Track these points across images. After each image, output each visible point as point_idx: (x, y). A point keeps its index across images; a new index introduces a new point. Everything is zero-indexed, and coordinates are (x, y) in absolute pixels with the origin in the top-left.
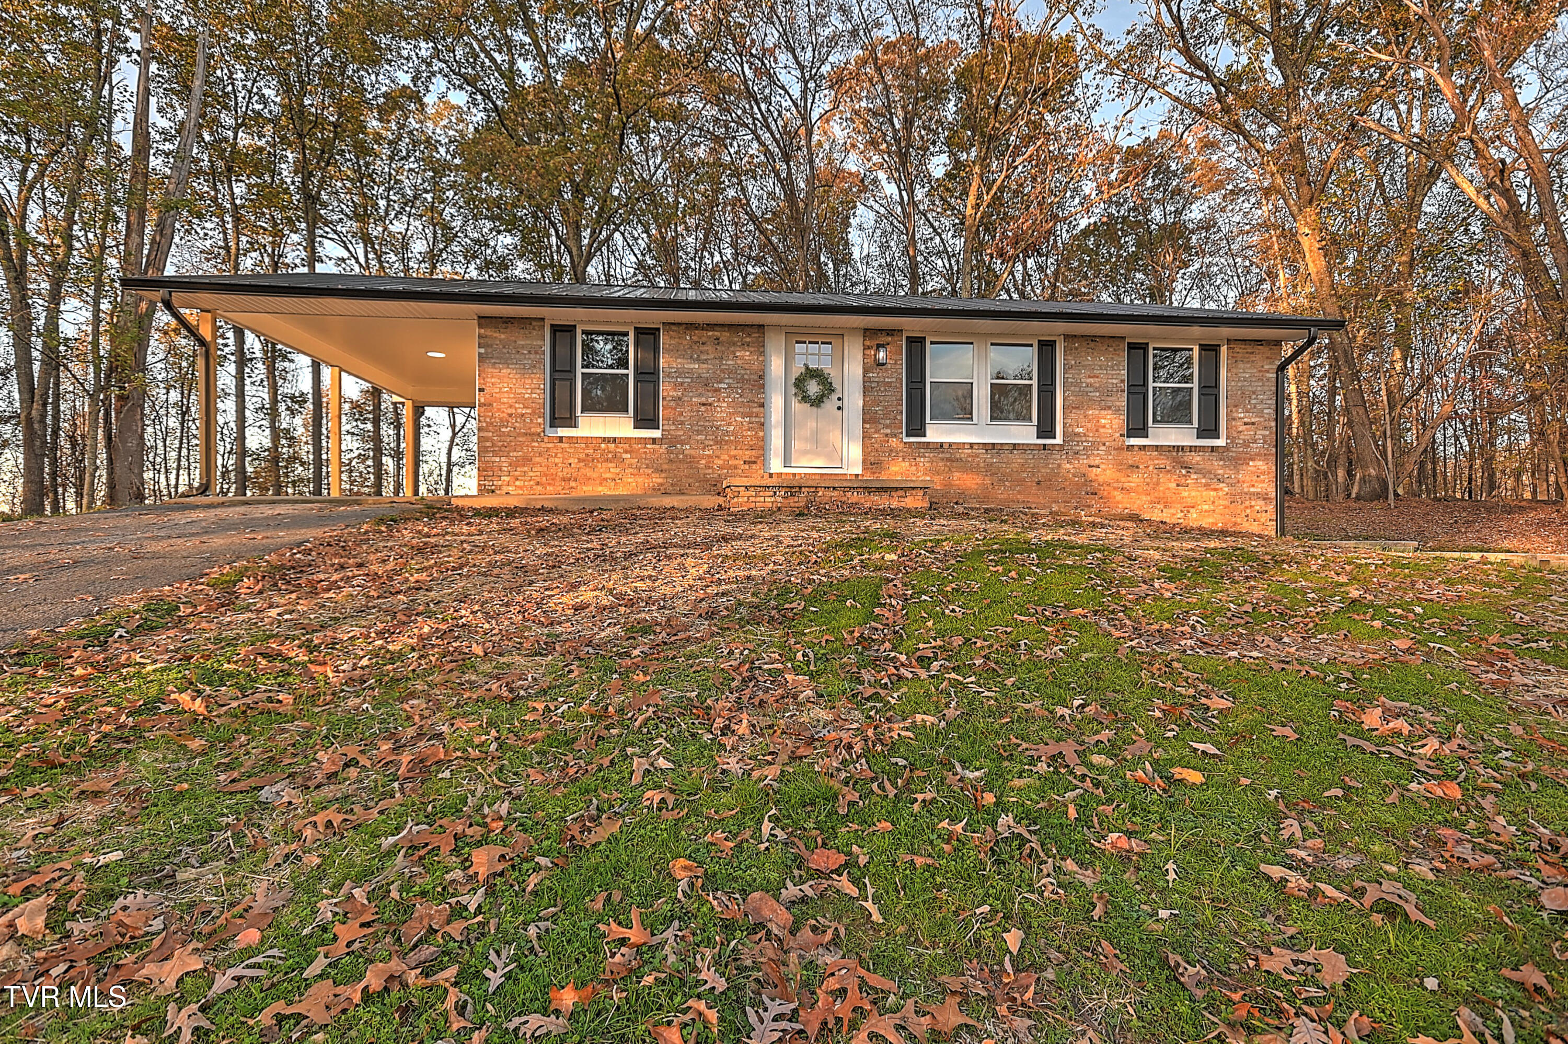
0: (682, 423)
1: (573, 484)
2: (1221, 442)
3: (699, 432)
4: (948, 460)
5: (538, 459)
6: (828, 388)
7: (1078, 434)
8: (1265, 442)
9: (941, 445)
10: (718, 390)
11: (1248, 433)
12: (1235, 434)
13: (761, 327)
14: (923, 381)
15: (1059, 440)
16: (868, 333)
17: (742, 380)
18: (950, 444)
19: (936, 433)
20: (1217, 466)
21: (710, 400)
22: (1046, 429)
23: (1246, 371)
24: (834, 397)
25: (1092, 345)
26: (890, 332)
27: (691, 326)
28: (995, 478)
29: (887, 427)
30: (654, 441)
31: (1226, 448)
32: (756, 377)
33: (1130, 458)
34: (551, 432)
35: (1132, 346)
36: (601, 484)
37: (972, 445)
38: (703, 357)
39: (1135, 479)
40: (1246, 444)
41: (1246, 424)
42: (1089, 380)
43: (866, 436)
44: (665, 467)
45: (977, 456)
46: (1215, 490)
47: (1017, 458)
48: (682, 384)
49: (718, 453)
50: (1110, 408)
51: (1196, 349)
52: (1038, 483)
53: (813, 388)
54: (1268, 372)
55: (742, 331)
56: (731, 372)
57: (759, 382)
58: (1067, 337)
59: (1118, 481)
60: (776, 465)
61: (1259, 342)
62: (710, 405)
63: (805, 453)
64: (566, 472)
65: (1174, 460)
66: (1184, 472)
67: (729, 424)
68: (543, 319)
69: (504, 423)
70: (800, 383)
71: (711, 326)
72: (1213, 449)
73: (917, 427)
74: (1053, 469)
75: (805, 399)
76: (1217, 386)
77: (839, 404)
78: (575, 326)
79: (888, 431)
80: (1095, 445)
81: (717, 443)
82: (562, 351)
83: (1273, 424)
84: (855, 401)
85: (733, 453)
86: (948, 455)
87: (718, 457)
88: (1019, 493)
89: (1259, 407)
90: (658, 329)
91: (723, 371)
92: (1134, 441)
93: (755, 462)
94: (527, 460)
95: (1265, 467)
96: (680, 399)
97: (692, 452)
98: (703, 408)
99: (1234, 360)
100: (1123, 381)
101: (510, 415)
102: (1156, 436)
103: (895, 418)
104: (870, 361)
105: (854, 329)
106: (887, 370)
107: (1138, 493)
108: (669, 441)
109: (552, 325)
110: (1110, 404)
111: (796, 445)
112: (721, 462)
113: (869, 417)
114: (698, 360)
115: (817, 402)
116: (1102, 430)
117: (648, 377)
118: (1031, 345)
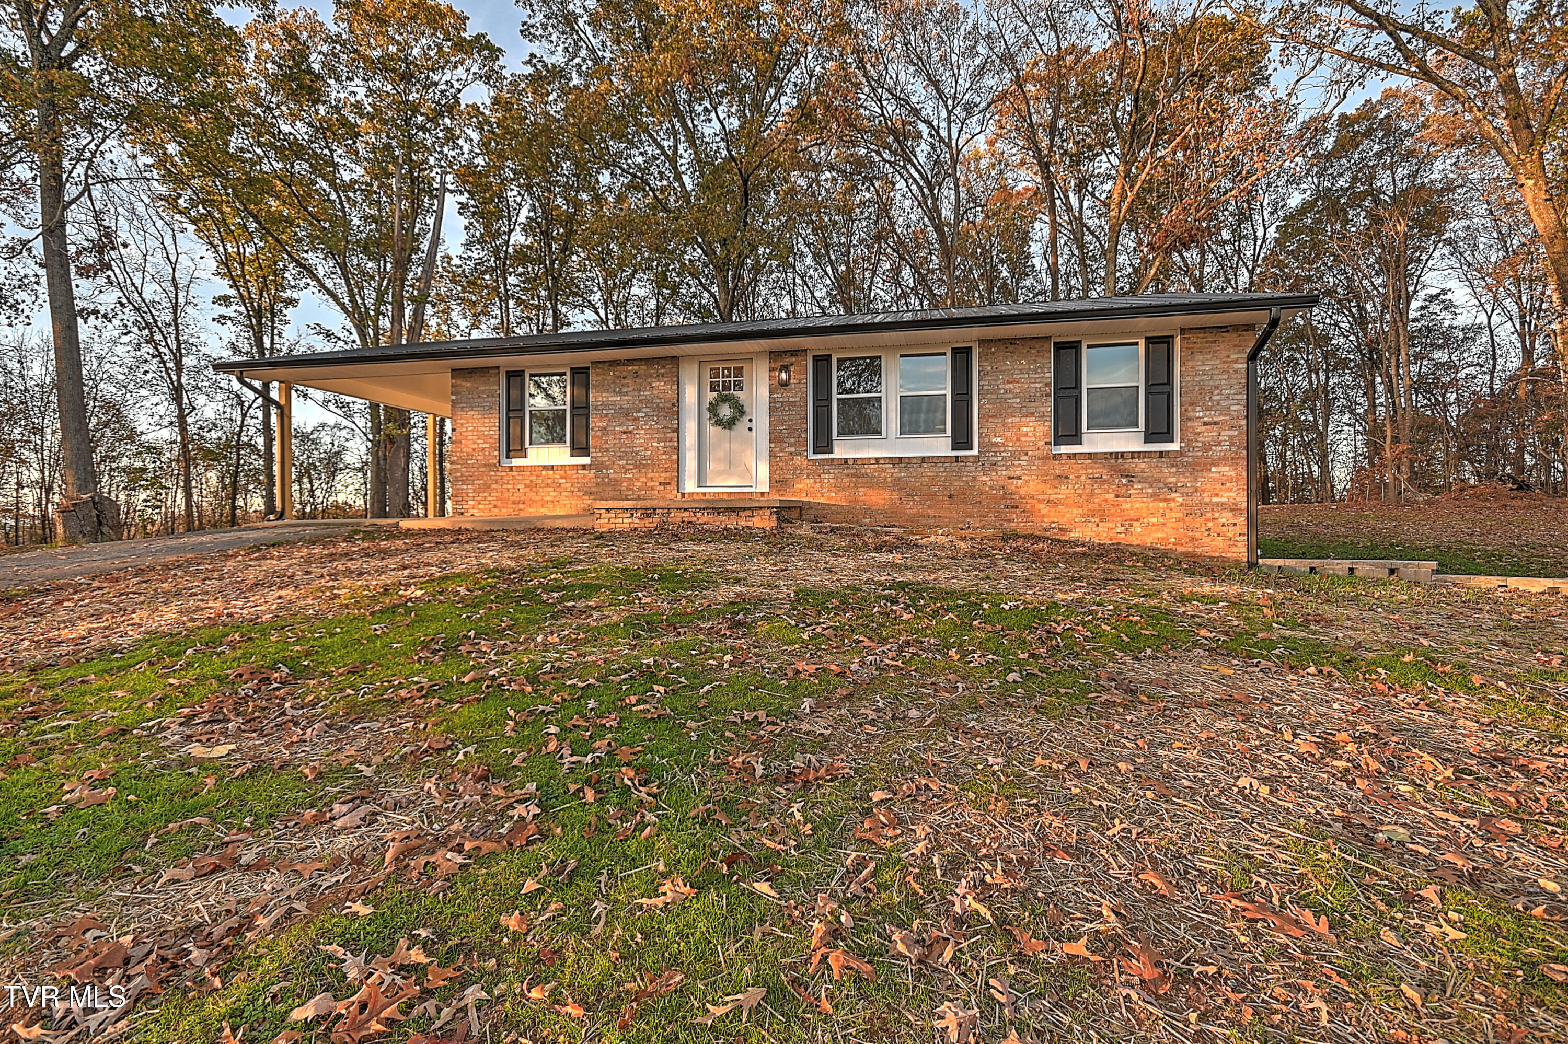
0: (607, 450)
1: (521, 506)
2: (1174, 447)
3: (621, 458)
4: (853, 475)
5: (494, 486)
6: (740, 410)
7: (996, 445)
8: (1232, 444)
9: (846, 460)
10: (637, 419)
11: (1209, 435)
12: (1191, 437)
13: (675, 359)
14: (829, 398)
15: (975, 452)
16: (774, 355)
17: (658, 409)
18: (855, 460)
19: (843, 449)
20: (1169, 474)
21: (631, 428)
22: (961, 440)
23: (1205, 364)
24: (745, 419)
25: (1011, 348)
26: (795, 353)
27: (614, 363)
28: (903, 493)
29: (791, 445)
30: (584, 467)
31: (1180, 453)
32: (669, 405)
33: (1058, 468)
34: (506, 463)
35: (1059, 346)
36: (542, 506)
37: (877, 460)
38: (624, 390)
39: (1063, 492)
40: (1207, 447)
41: (1205, 424)
42: (1007, 386)
43: (772, 455)
44: (593, 489)
45: (884, 470)
46: (1166, 500)
47: (928, 472)
48: (607, 415)
49: (637, 476)
50: (1032, 414)
51: (1142, 342)
52: (950, 497)
53: (726, 411)
54: (1236, 362)
55: (658, 363)
56: (648, 402)
57: (674, 410)
58: (982, 342)
59: (1043, 493)
60: (690, 486)
61: (1223, 329)
62: (630, 432)
63: (720, 473)
64: (515, 498)
65: (1112, 468)
66: (1124, 481)
67: (646, 449)
68: (498, 367)
69: (470, 456)
70: (713, 408)
71: (630, 362)
72: (1161, 454)
73: (823, 444)
74: (967, 482)
75: (719, 422)
76: (1169, 382)
77: (749, 425)
78: (524, 371)
79: (793, 449)
80: (1015, 456)
81: (636, 467)
82: (514, 393)
83: (1244, 422)
84: (761, 420)
85: (649, 476)
86: (853, 471)
87: (638, 480)
88: (930, 507)
89: (1223, 403)
90: (588, 368)
91: (640, 401)
92: (1064, 449)
93: (669, 484)
94: (487, 487)
95: (1233, 473)
96: (605, 428)
97: (616, 476)
98: (624, 436)
99: (1189, 352)
100: (1048, 385)
101: (474, 450)
102: (1091, 442)
103: (800, 436)
104: (775, 382)
105: (758, 354)
106: (791, 389)
107: (1067, 506)
108: (596, 466)
109: (506, 372)
110: (1033, 410)
111: (712, 466)
112: (639, 484)
113: (775, 438)
114: (620, 393)
115: (730, 424)
116: (1023, 439)
117: (581, 411)
118: (945, 354)
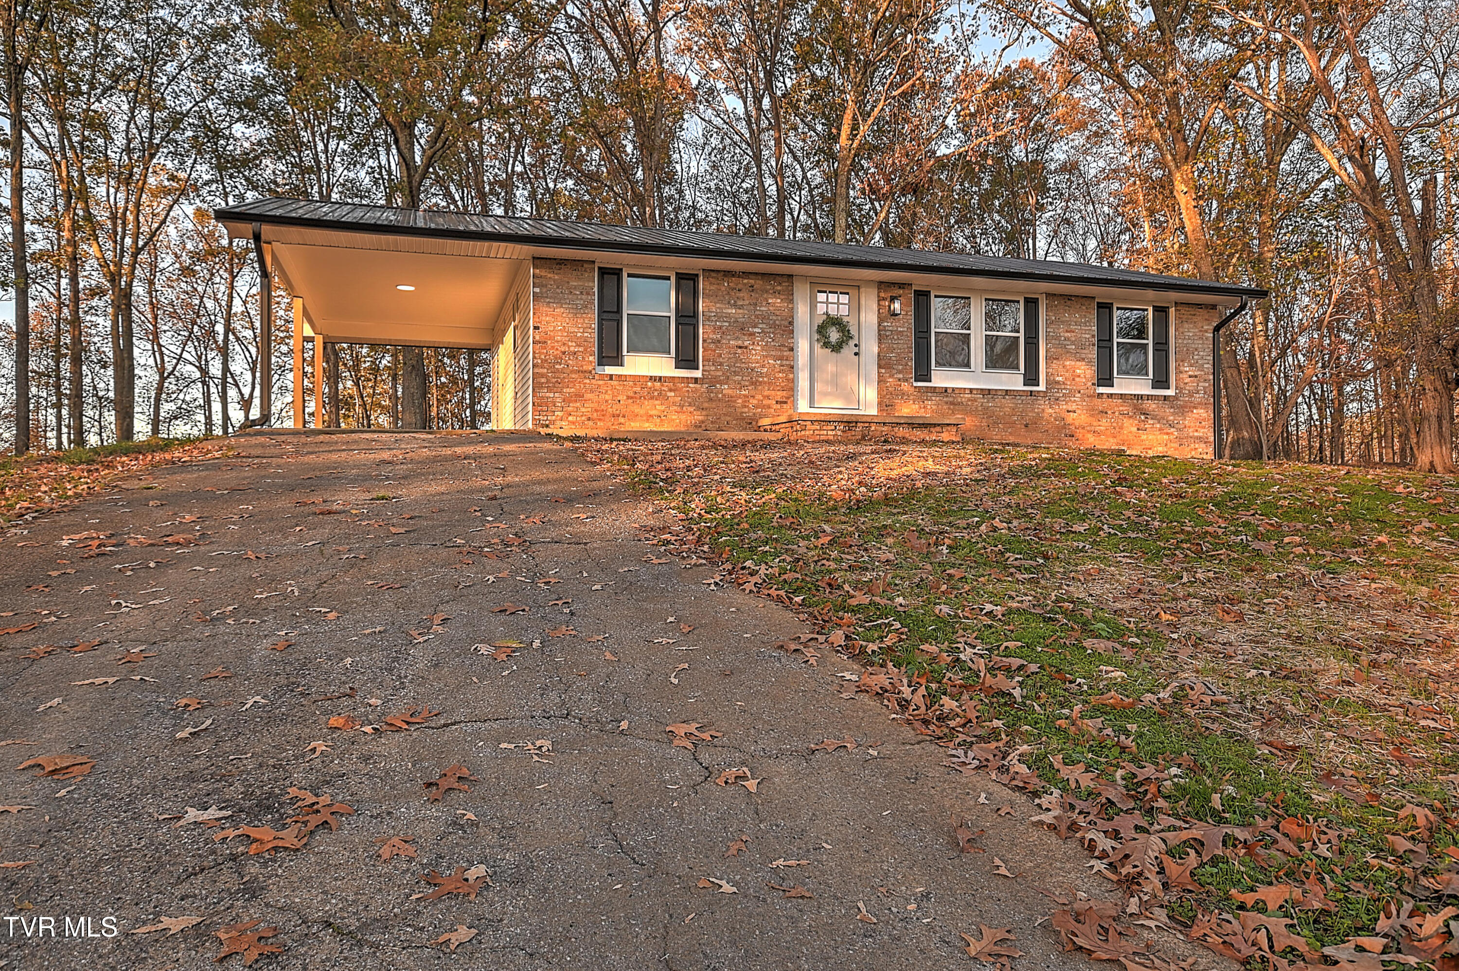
0: (721, 364)
1: (622, 420)
2: (1170, 392)
3: (736, 373)
4: (952, 403)
5: (588, 396)
6: (846, 335)
7: (1058, 383)
8: (1205, 393)
9: (946, 389)
10: (752, 334)
11: (1192, 385)
12: (1182, 385)
13: (790, 276)
14: (928, 331)
15: (1042, 387)
16: (882, 285)
17: (774, 326)
18: (953, 389)
19: (941, 378)
20: (1168, 412)
21: (747, 343)
22: (1031, 378)
23: (1190, 331)
24: (852, 343)
25: (1069, 303)
26: (902, 285)
27: (728, 274)
28: (991, 421)
29: (900, 372)
30: (696, 380)
31: (1176, 398)
32: (786, 323)
33: (1100, 404)
34: (599, 370)
35: (1100, 306)
36: (648, 421)
37: (971, 390)
38: (740, 303)
39: (1104, 424)
40: (1191, 394)
41: (1190, 376)
42: (1067, 334)
43: (881, 381)
44: (706, 405)
45: (975, 400)
46: (1167, 434)
47: (1008, 402)
48: (720, 327)
49: (753, 393)
50: (1083, 359)
51: (1151, 309)
52: (1026, 426)
53: (834, 335)
54: (1206, 331)
55: (774, 280)
56: (764, 318)
57: (788, 327)
58: (1049, 295)
59: (1091, 425)
60: (803, 406)
61: (1199, 306)
62: (746, 347)
63: (825, 394)
64: (615, 409)
65: (1135, 407)
66: (1143, 417)
67: (763, 366)
68: (594, 262)
69: (558, 360)
70: (822, 330)
71: (746, 274)
72: (1165, 398)
73: (924, 374)
74: (1038, 413)
75: (826, 345)
76: (1167, 343)
77: (856, 350)
78: (621, 270)
79: (901, 376)
80: (1072, 393)
81: (752, 383)
82: (610, 292)
83: (1211, 377)
84: (871, 347)
85: (766, 393)
86: (951, 399)
87: (753, 397)
88: (1011, 434)
89: (1200, 362)
90: (697, 275)
91: (757, 316)
92: (1102, 390)
93: (786, 403)
94: (579, 396)
95: (1205, 415)
96: (719, 341)
97: (730, 392)
98: (739, 351)
99: (1180, 320)
100: (1093, 336)
101: (564, 353)
102: (1120, 386)
103: (907, 365)
104: (884, 311)
105: (869, 282)
106: (899, 320)
107: (1107, 436)
108: (709, 381)
109: (600, 268)
110: (1083, 356)
111: (818, 386)
112: (755, 402)
113: (883, 363)
114: (735, 306)
115: (837, 348)
116: (1077, 379)
117: (687, 320)
118: (1019, 302)
